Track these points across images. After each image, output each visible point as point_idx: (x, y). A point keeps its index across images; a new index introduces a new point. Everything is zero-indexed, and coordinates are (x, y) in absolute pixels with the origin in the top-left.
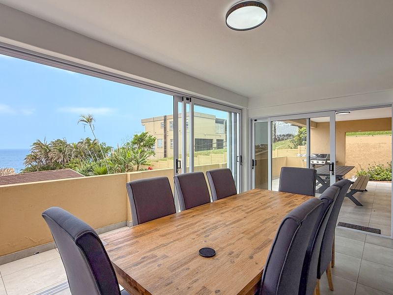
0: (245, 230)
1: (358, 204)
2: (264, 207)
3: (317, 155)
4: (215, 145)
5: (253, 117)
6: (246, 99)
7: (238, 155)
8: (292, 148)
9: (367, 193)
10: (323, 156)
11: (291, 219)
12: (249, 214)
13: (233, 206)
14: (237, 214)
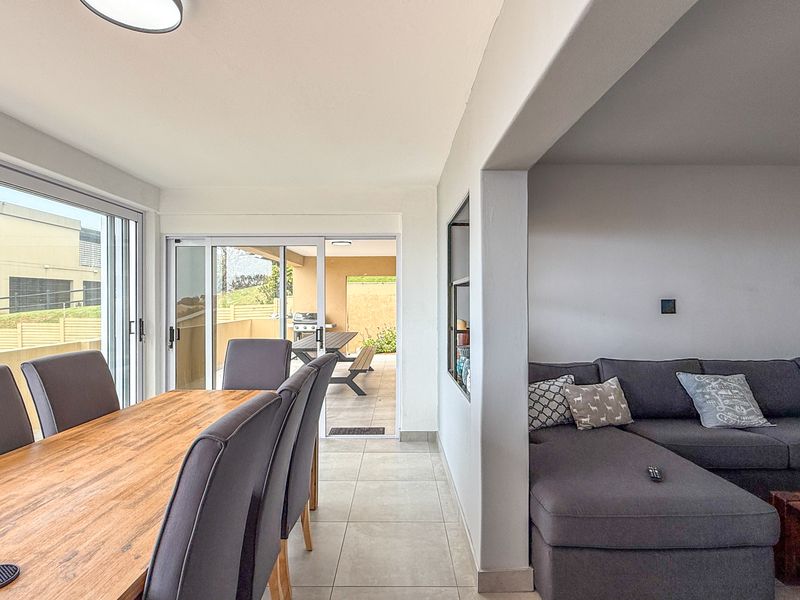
0: (122, 490)
1: (360, 393)
2: (183, 427)
3: (304, 315)
4: (78, 296)
5: (173, 233)
6: (155, 191)
7: (133, 318)
8: (262, 303)
9: (373, 373)
10: (313, 316)
11: (206, 441)
12: (141, 451)
13: (102, 440)
14: (110, 456)
